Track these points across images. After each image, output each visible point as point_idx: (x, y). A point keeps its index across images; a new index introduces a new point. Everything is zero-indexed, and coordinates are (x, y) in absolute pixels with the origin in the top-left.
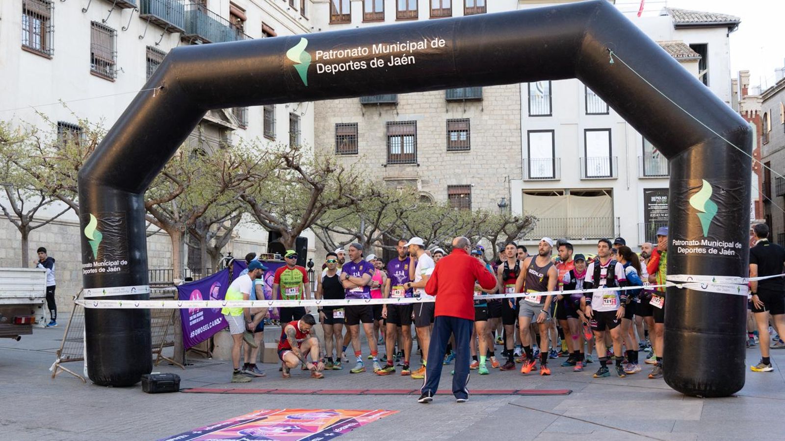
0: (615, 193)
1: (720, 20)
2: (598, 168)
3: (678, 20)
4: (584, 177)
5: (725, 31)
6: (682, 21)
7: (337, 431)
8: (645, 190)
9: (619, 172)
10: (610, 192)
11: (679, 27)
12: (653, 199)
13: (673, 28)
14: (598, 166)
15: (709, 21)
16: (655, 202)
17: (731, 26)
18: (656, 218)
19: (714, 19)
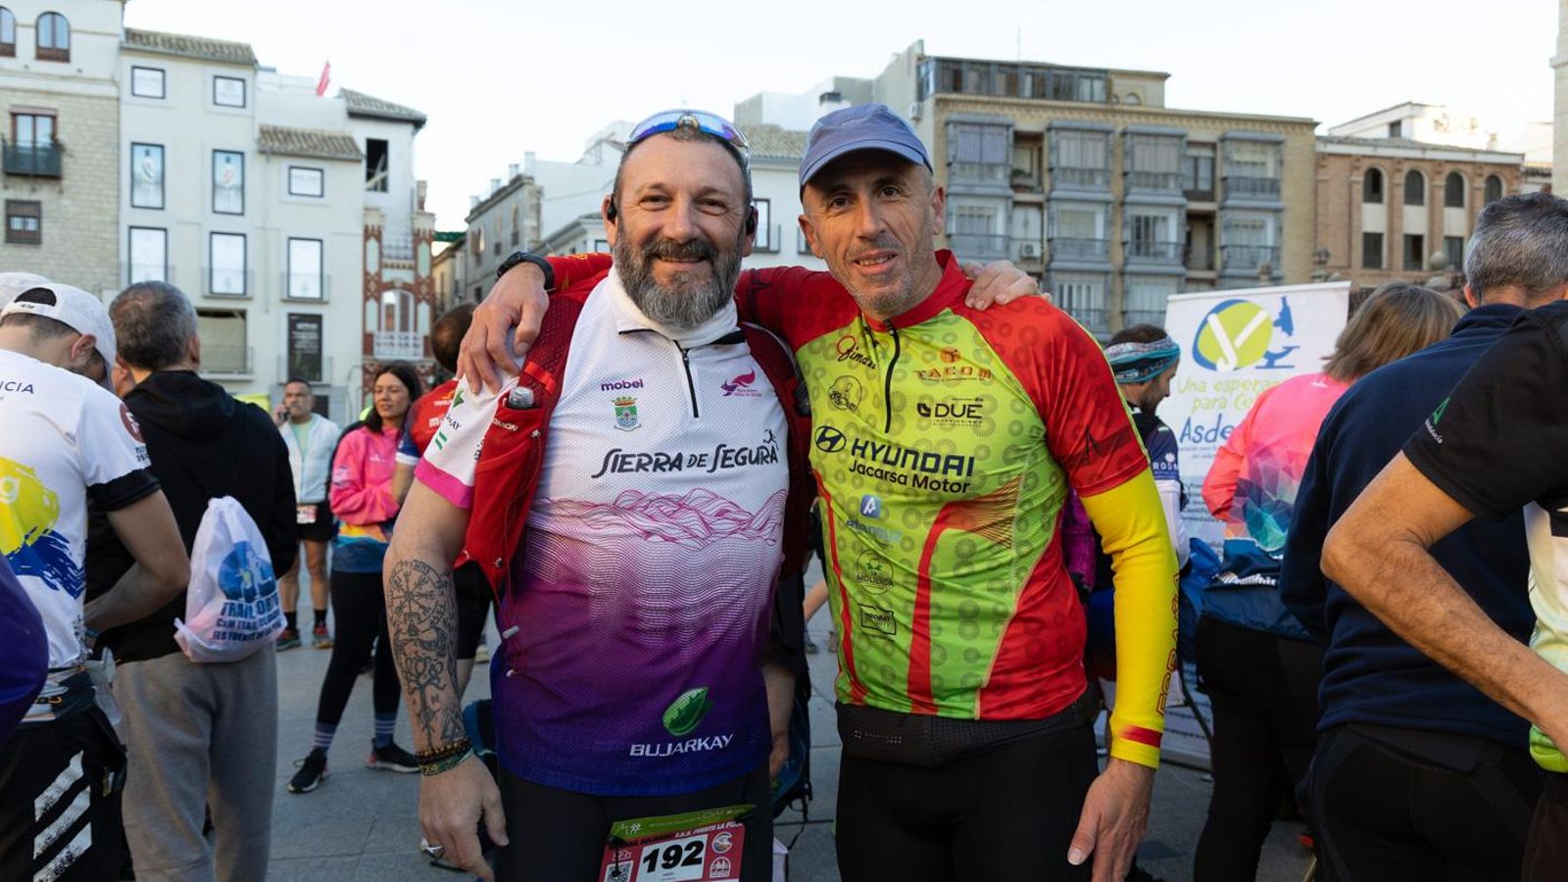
0: (250, 316)
1: (404, 114)
2: (228, 283)
3: (352, 104)
4: (207, 293)
5: (409, 128)
6: (356, 108)
8: (290, 315)
9: (256, 291)
10: (243, 314)
11: (354, 115)
12: (300, 326)
13: (344, 115)
14: (227, 281)
15: (392, 113)
16: (301, 331)
17: (418, 123)
18: (302, 350)
19: (397, 111)
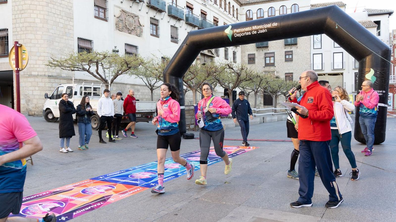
0: (344, 74)
1: (386, 12)
2: (338, 66)
3: (369, 13)
4: (333, 69)
5: (388, 15)
6: (371, 13)
7: (238, 153)
8: (355, 73)
9: (346, 67)
10: (342, 74)
11: (369, 15)
13: (367, 15)
14: (338, 65)
15: (381, 12)
17: (390, 14)
19: (384, 11)
